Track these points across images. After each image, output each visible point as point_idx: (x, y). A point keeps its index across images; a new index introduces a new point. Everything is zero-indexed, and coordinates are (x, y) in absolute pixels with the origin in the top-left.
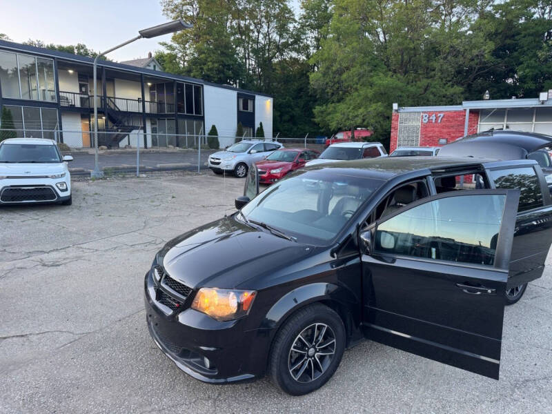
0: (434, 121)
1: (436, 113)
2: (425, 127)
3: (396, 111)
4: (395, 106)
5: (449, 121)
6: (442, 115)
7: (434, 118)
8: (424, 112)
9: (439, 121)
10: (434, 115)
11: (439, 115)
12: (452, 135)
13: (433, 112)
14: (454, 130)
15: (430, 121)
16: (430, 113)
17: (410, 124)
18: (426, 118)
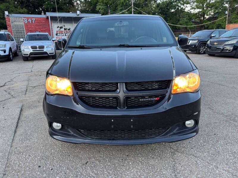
0: (31, 22)
1: (31, 18)
2: (27, 25)
3: (8, 15)
4: (6, 13)
5: (39, 23)
6: (34, 19)
7: (30, 21)
8: (25, 17)
9: (33, 22)
10: (30, 19)
11: (33, 19)
12: (42, 29)
13: (29, 18)
14: (42, 27)
15: (28, 22)
16: (28, 18)
17: (18, 23)
18: (26, 20)
